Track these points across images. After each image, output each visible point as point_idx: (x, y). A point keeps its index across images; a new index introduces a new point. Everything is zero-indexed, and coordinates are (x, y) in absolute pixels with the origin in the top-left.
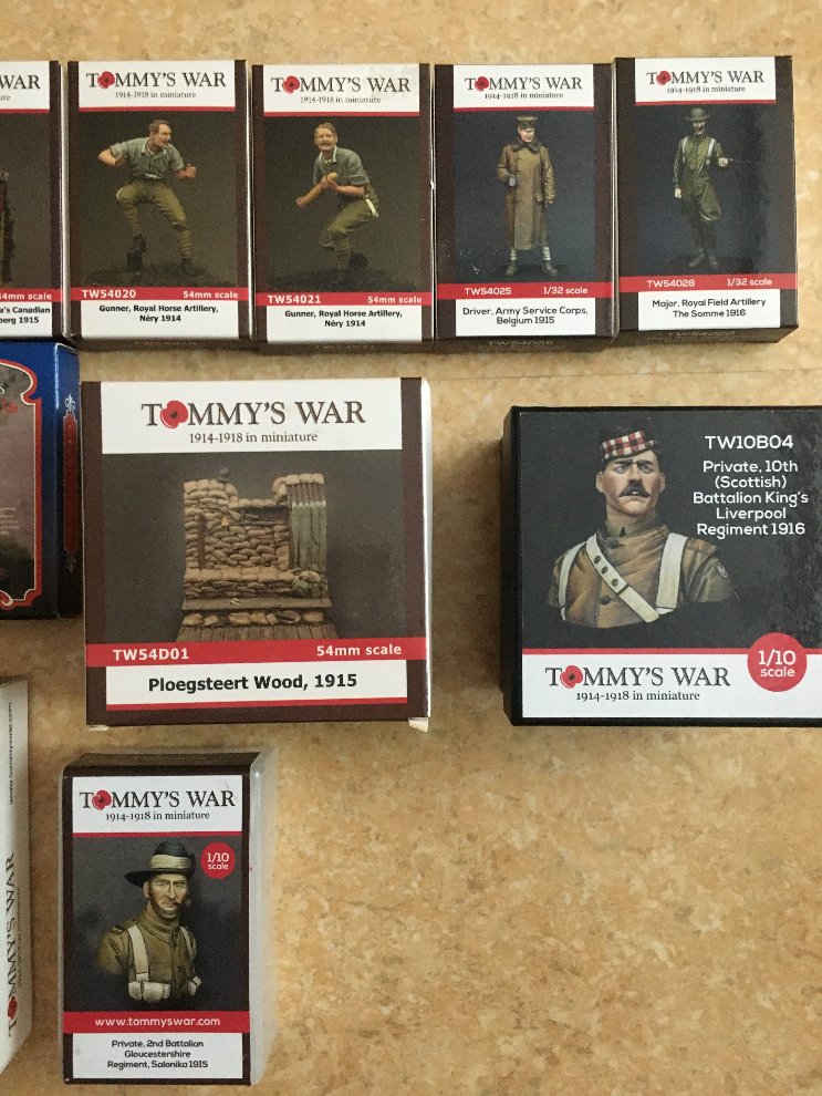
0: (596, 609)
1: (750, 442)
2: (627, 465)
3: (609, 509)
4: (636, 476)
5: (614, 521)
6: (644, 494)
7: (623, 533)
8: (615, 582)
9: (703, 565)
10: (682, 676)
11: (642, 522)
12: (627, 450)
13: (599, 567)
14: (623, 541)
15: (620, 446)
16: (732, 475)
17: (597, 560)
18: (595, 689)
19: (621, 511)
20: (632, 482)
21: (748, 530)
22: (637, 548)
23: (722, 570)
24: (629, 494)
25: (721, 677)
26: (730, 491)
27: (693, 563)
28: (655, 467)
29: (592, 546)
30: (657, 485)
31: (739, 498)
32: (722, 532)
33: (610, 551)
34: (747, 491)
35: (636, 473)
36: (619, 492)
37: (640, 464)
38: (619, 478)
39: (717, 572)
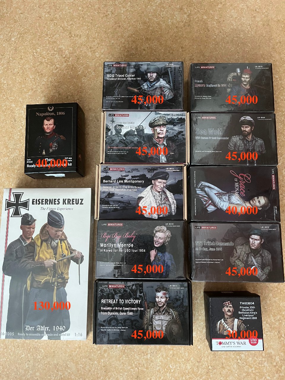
0: (224, 332)
1: (247, 303)
2: (228, 307)
3: (225, 314)
4: (229, 309)
5: (226, 316)
6: (230, 312)
7: (227, 319)
8: (227, 327)
9: (241, 324)
10: (238, 343)
11: (231, 317)
12: (227, 304)
13: (224, 324)
14: (227, 320)
15: (226, 304)
16: (245, 309)
17: (223, 323)
18: (224, 345)
19: (227, 315)
20: (228, 310)
21: (248, 318)
22: (229, 321)
23: (244, 325)
24: (228, 312)
25: (245, 343)
26: (244, 312)
27: (239, 324)
28: (232, 307)
29: (222, 320)
30: (232, 311)
31: (245, 313)
32: (244, 318)
33: (226, 322)
34: (247, 312)
35: (229, 308)
36: (226, 311)
37: (230, 307)
38: (226, 309)
39: (243, 325)
